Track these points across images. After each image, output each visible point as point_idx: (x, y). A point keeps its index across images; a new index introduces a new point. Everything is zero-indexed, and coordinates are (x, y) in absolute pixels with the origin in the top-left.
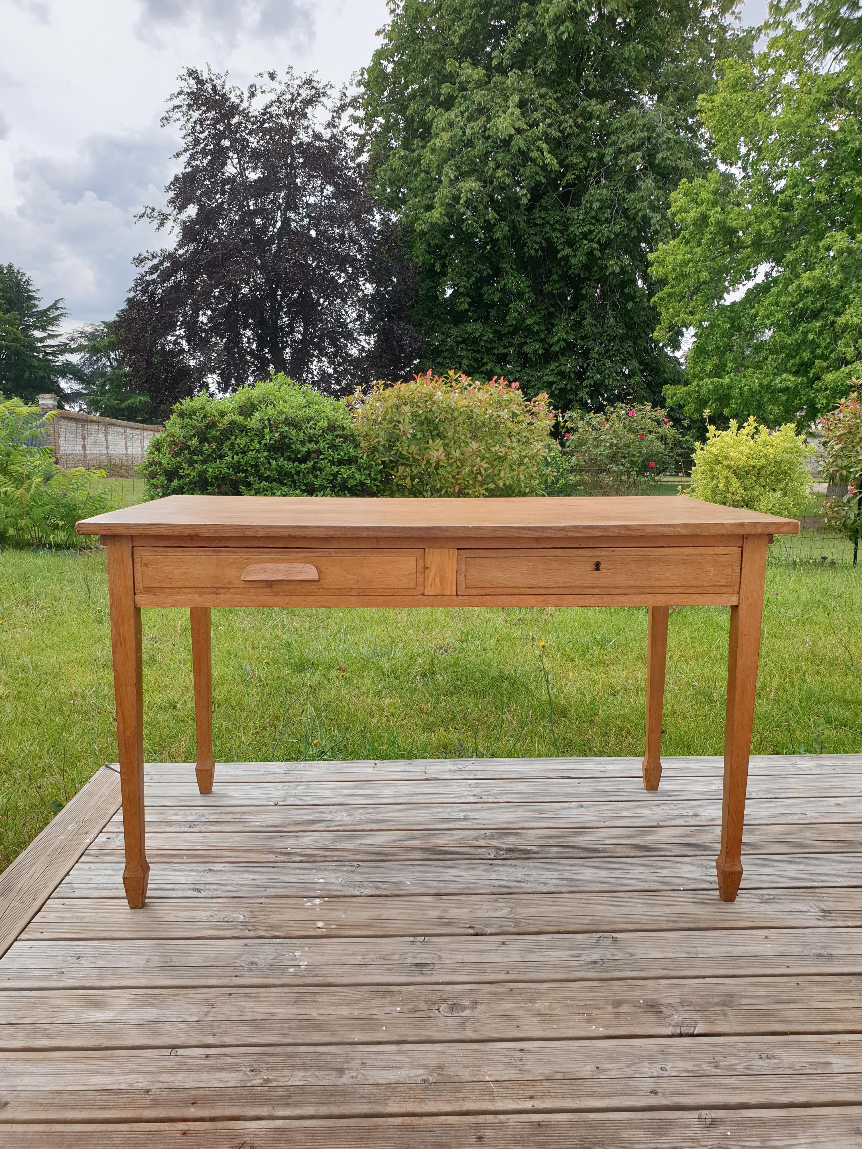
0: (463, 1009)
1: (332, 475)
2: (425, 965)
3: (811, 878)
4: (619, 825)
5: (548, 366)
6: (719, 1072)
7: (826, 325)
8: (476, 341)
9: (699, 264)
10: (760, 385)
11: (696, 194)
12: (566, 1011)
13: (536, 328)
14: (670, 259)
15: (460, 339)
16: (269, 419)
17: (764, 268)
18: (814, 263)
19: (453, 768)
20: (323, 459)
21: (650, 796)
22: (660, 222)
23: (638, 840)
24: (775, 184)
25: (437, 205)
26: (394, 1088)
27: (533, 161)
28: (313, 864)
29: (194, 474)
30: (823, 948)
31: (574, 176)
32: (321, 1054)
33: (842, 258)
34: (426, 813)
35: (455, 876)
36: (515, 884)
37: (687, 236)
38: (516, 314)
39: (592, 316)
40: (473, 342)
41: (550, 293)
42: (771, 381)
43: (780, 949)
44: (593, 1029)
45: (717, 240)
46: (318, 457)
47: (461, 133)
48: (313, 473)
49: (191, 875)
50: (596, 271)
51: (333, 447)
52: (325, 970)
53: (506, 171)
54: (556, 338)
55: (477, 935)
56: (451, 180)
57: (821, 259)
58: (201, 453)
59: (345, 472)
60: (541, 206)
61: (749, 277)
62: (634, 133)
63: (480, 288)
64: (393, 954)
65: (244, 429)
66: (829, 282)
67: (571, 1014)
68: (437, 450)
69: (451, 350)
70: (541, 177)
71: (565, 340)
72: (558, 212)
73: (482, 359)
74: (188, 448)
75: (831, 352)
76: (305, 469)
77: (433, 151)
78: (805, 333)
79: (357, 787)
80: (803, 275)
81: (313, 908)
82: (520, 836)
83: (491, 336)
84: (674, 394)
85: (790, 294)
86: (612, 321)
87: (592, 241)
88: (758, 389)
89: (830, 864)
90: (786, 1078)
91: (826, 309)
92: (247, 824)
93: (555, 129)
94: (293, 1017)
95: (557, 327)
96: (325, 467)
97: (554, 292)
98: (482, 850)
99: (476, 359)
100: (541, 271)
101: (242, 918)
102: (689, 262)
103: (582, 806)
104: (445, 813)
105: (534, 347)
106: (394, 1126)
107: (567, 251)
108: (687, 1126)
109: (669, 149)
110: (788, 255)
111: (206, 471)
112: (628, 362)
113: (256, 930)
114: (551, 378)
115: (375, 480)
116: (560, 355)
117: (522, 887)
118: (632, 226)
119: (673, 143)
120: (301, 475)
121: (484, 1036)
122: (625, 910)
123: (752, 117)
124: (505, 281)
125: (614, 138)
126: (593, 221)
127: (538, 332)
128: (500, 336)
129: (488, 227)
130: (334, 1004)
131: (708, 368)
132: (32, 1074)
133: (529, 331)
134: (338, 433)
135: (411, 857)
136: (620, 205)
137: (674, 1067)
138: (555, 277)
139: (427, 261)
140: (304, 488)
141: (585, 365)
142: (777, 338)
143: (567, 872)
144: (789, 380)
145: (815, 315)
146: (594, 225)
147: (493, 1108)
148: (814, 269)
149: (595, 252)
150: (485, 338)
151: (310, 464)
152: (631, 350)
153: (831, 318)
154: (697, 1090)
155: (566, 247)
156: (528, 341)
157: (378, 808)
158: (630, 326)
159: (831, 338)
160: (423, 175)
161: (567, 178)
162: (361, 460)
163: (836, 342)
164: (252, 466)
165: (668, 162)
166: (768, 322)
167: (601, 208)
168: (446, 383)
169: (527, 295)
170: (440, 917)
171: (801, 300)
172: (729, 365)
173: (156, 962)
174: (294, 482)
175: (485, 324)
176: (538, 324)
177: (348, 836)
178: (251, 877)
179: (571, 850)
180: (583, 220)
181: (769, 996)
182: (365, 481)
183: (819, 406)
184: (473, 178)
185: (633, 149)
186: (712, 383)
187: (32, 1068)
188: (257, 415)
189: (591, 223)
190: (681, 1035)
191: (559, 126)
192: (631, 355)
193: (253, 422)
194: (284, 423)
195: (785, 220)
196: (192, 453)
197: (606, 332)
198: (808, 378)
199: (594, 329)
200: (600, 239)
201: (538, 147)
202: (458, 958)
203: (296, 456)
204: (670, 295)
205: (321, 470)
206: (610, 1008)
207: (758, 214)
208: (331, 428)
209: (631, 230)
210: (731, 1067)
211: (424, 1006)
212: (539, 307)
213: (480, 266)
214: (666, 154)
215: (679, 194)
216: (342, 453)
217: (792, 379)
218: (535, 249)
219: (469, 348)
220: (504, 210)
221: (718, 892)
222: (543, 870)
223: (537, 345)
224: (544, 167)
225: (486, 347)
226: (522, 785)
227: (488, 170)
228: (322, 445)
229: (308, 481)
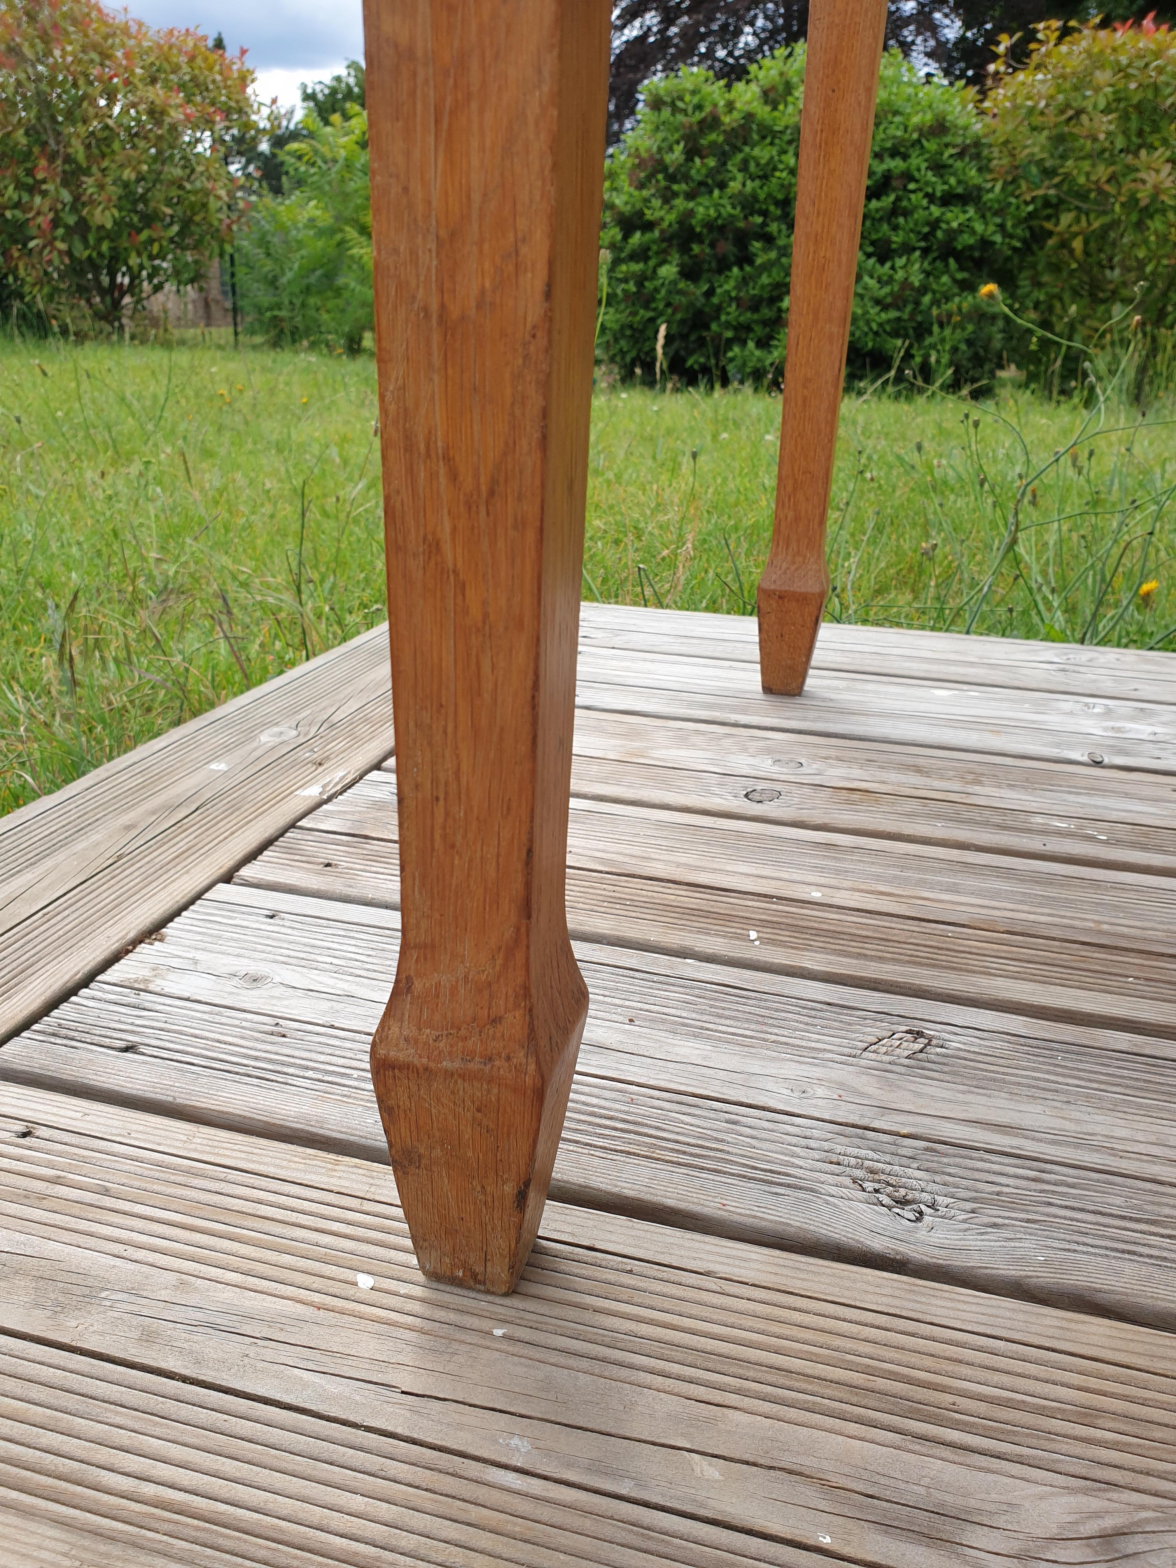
1: (928, 223)
20: (913, 192)
29: (671, 217)
46: (905, 188)
49: (812, 1054)
51: (939, 168)
58: (686, 178)
59: (955, 217)
65: (768, 133)
68: (1158, 171)
74: (664, 169)
76: (877, 210)
96: (916, 207)
111: (691, 213)
115: (1011, 236)
134: (949, 138)
151: (888, 201)
162: (990, 196)
164: (777, 203)
182: (992, 239)
196: (672, 178)
205: (906, 213)
208: (940, 128)
216: (953, 181)
228: (917, 161)
229: (880, 235)
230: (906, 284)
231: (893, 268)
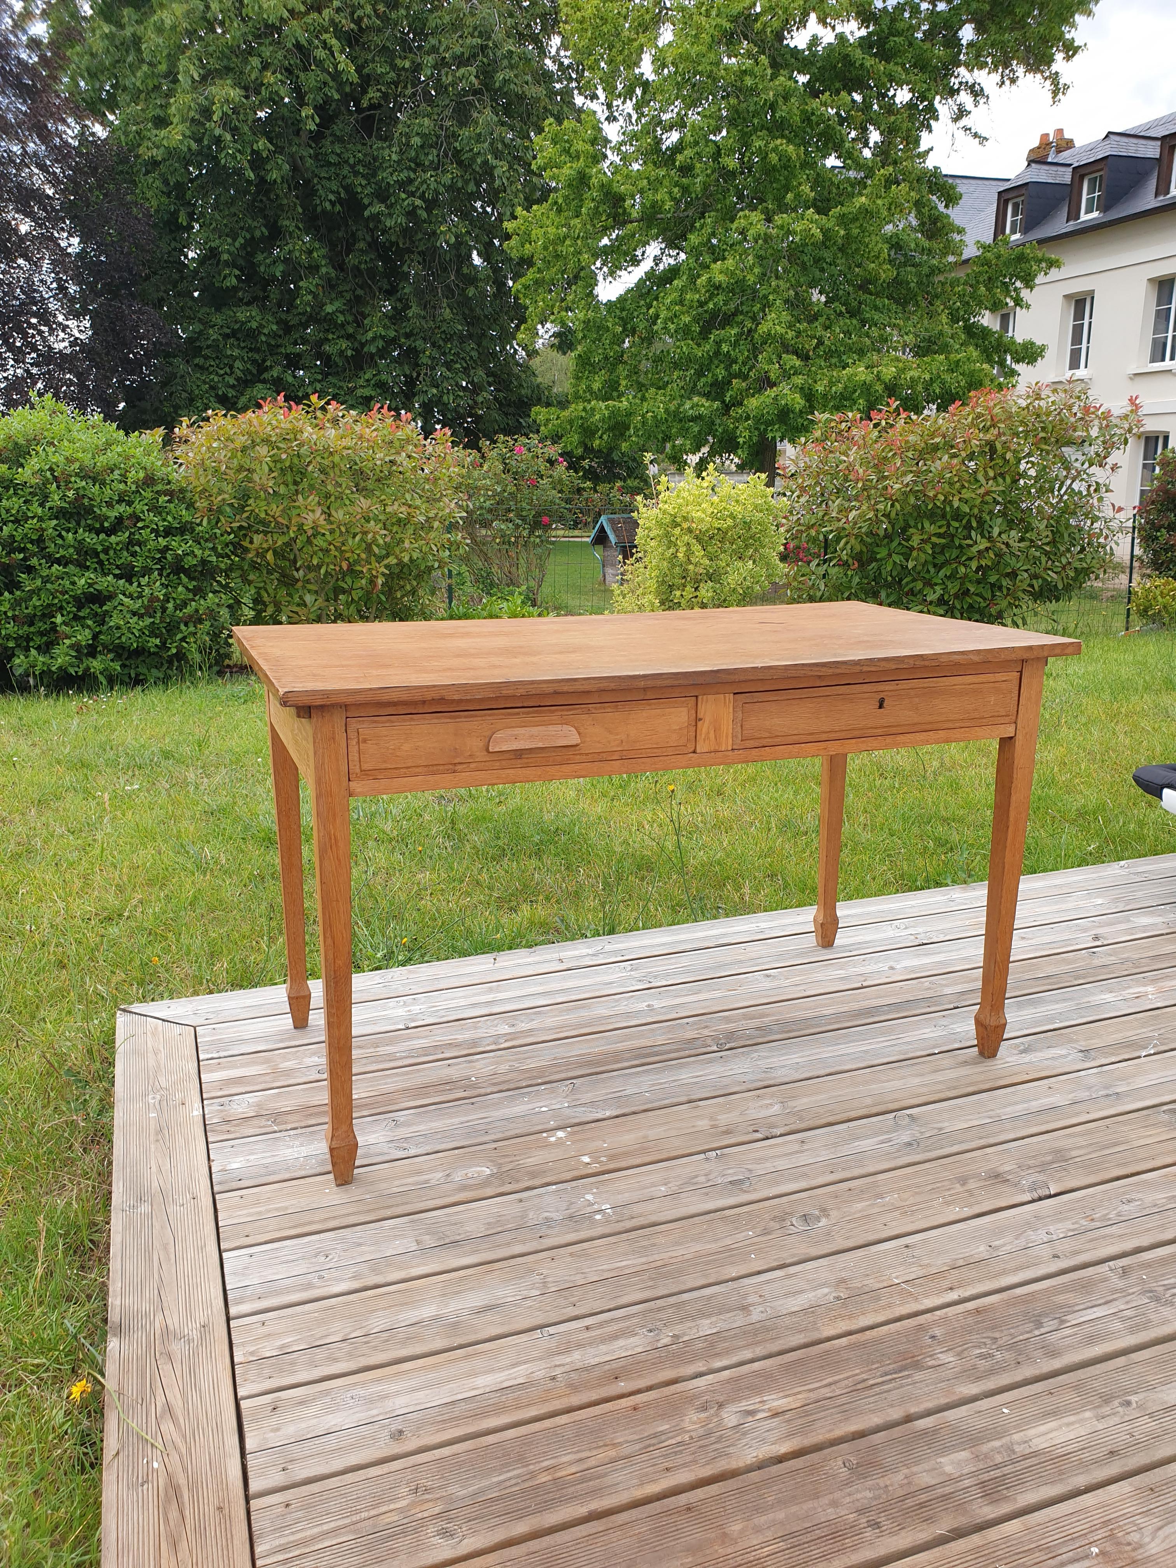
0: (818, 1219)
1: (159, 551)
2: (741, 1181)
3: (1051, 1020)
4: (822, 991)
5: (361, 374)
6: (1098, 1224)
7: (742, 334)
8: (253, 335)
9: (579, 242)
10: (667, 411)
11: (567, 141)
12: (919, 1199)
13: (341, 319)
14: (536, 232)
15: (228, 331)
16: (51, 469)
17: (653, 249)
18: (724, 250)
19: (590, 951)
20: (141, 528)
21: (827, 954)
22: (507, 174)
23: (855, 1006)
24: (664, 137)
25: (175, 120)
26: (813, 1312)
27: (319, 63)
28: (517, 1092)
30: (1106, 1088)
31: (379, 94)
32: (710, 1297)
33: (757, 247)
34: (601, 1010)
35: (693, 1077)
36: (763, 1075)
37: (560, 201)
38: (310, 297)
39: (419, 305)
40: (248, 335)
41: (357, 268)
42: (680, 405)
43: (1071, 1096)
44: (956, 1212)
45: (601, 209)
46: (135, 525)
47: (202, 8)
48: (128, 550)
49: (374, 1132)
50: (420, 240)
51: (155, 508)
52: (637, 1209)
53: (279, 76)
54: (370, 335)
55: (767, 1138)
56: (193, 81)
57: (732, 245)
59: (179, 546)
60: (333, 135)
61: (636, 262)
62: (461, 37)
63: (251, 255)
64: (696, 1176)
66: (744, 277)
67: (926, 1202)
68: (313, 511)
69: (215, 347)
70: (333, 91)
71: (382, 337)
72: (359, 147)
73: (264, 361)
75: (750, 369)
76: (117, 544)
77: (160, 29)
78: (718, 343)
79: (491, 990)
80: (713, 266)
81: (560, 1142)
82: (728, 1020)
83: (275, 327)
84: (548, 420)
85: (697, 291)
86: (447, 313)
87: (413, 194)
88: (664, 416)
89: (1057, 1002)
90: (1157, 1216)
91: (742, 313)
92: (391, 1057)
93: (346, 18)
94: (645, 1267)
95: (369, 319)
96: (147, 540)
97: (363, 266)
98: (699, 1042)
99: (254, 362)
100: (340, 234)
101: (488, 1172)
102: (565, 238)
103: (768, 976)
104: (624, 1006)
105: (338, 346)
106: (845, 1348)
107: (378, 208)
108: (1106, 1280)
109: (512, 67)
110: (692, 237)
112: (472, 371)
113: (518, 1181)
114: (367, 392)
115: (221, 556)
116: (376, 358)
117: (775, 1078)
118: (467, 176)
119: (517, 59)
120: (111, 552)
121: (860, 1242)
122: (898, 1084)
123: (635, 40)
124: (290, 246)
125: (433, 41)
126: (413, 165)
127: (342, 325)
128: (287, 328)
129: (258, 162)
130: (677, 1243)
131: (596, 386)
132: (398, 1393)
133: (328, 323)
134: (159, 487)
135: (626, 1064)
136: (449, 144)
137: (1059, 1229)
138: (362, 245)
139: (163, 207)
140: (117, 572)
141: (415, 375)
142: (684, 349)
143: (808, 1053)
144: (703, 406)
145: (728, 320)
146: (415, 171)
147: (922, 1307)
148: (724, 259)
149: (419, 212)
150: (266, 331)
151: (124, 536)
152: (474, 354)
153: (749, 324)
154: (1088, 1246)
155: (375, 200)
156: (330, 336)
157: (539, 1013)
158: (471, 321)
159: (748, 351)
160: (145, 68)
161: (369, 96)
162: (200, 528)
163: (756, 357)
164: (32, 542)
165: (512, 86)
166: (672, 327)
167: (422, 147)
168: (308, 412)
169: (324, 270)
170: (714, 1127)
171: (710, 298)
172: (623, 383)
173: (429, 1241)
174: (101, 563)
175: (263, 309)
176: (342, 312)
177: (533, 1051)
178: (456, 1120)
179: (794, 1027)
180: (399, 162)
181: (1091, 1144)
182: (209, 559)
183: (741, 440)
184: (229, 82)
185: (462, 61)
186: (607, 408)
187: (394, 1387)
188: (34, 463)
189: (409, 168)
190: (1040, 1199)
191: (352, 14)
192: (475, 361)
193: (26, 474)
194: (77, 475)
195: (685, 190)
197: (439, 328)
198: (723, 402)
199: (423, 323)
200: (424, 192)
201: (324, 42)
202: (769, 1166)
203: (102, 525)
204: (537, 282)
205: (140, 544)
206: (958, 1188)
207: (652, 178)
208: (149, 480)
209: (467, 182)
210: (1104, 1218)
211: (775, 1225)
212: (341, 288)
213: (250, 221)
214: (510, 74)
215: (545, 139)
216: (169, 518)
217: (707, 404)
218: (330, 201)
219: (242, 345)
220: (279, 135)
221: (976, 1049)
222: (783, 1055)
223: (344, 344)
224: (336, 75)
225: (269, 345)
226: (684, 960)
227: (251, 72)
228: (139, 507)
229: (122, 561)
230: (153, 599)
231: (139, 585)
